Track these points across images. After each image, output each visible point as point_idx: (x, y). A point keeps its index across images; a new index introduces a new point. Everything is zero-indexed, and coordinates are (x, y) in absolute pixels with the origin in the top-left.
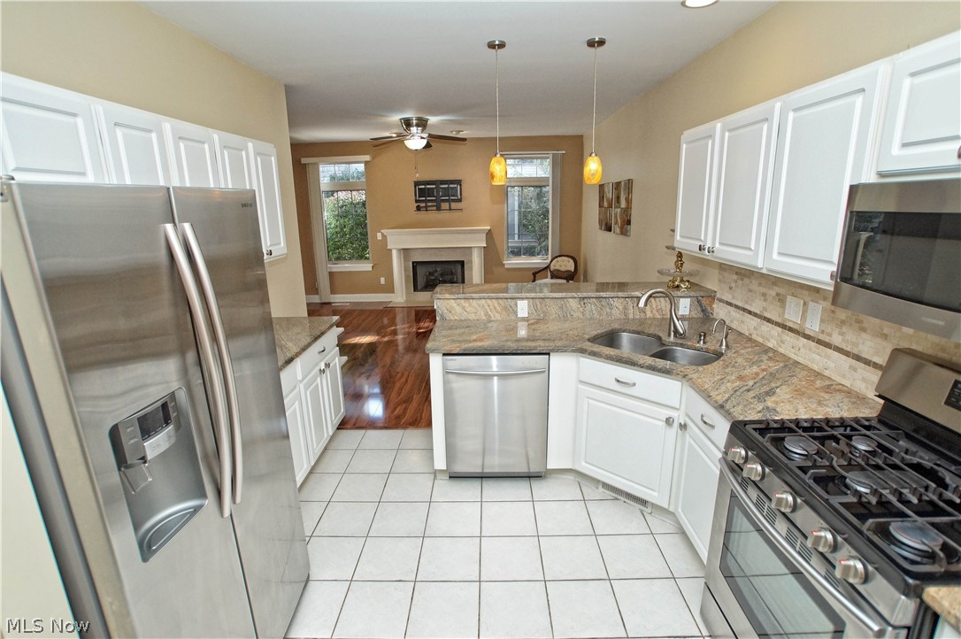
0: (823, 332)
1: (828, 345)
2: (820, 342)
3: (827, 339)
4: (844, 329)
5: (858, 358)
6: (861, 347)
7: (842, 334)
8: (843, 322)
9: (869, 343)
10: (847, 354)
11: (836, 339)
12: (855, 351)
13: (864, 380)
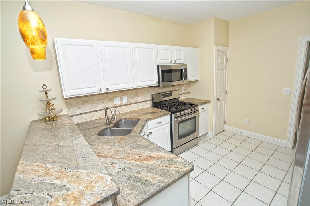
0: (129, 102)
1: (131, 104)
2: (128, 105)
3: (130, 103)
4: (134, 98)
5: (139, 102)
6: (139, 100)
7: (134, 100)
8: (133, 97)
9: (140, 98)
10: (136, 103)
11: (133, 101)
12: (138, 101)
13: (141, 106)
